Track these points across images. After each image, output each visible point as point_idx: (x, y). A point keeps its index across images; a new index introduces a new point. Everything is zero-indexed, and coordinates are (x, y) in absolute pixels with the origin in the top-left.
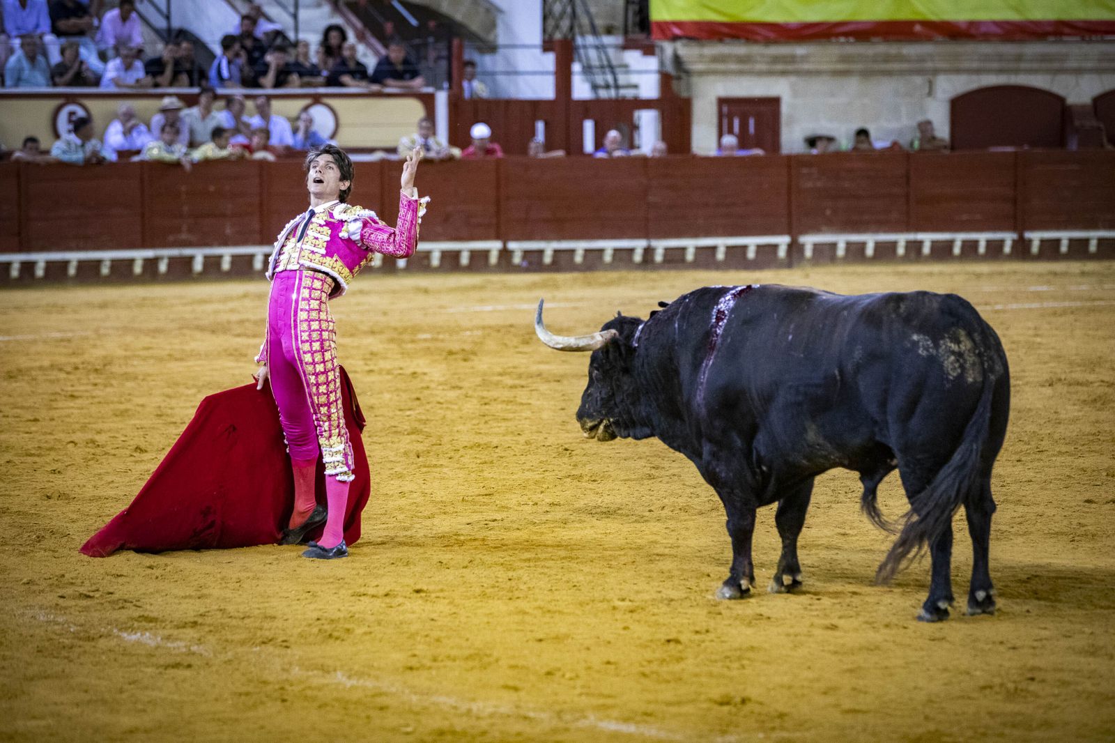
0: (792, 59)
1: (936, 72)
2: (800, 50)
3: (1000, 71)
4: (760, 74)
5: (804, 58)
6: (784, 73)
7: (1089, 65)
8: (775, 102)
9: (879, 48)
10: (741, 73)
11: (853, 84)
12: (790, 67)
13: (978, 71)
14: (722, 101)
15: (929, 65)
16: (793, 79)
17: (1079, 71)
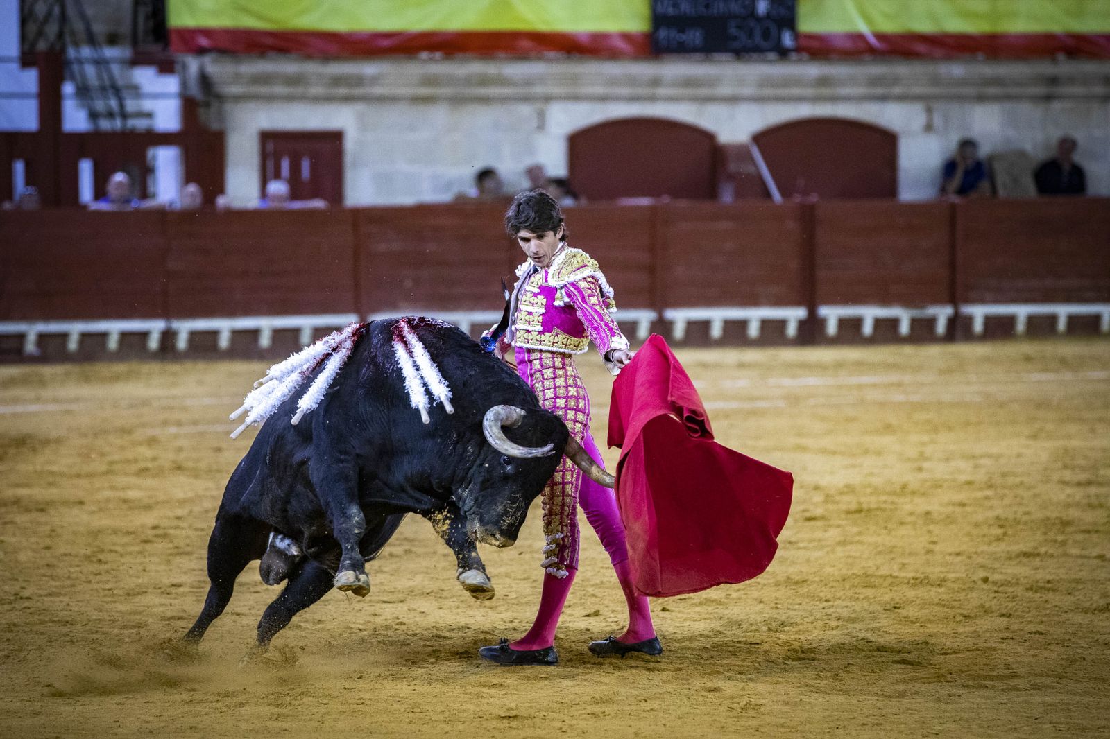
0: (359, 81)
1: (548, 99)
2: (369, 69)
3: (633, 99)
4: (317, 99)
5: (375, 80)
6: (347, 99)
7: (747, 91)
8: (336, 137)
9: (475, 68)
10: (290, 98)
11: (439, 115)
12: (357, 91)
13: (603, 99)
14: (267, 137)
15: (539, 90)
16: (360, 107)
17: (733, 100)
